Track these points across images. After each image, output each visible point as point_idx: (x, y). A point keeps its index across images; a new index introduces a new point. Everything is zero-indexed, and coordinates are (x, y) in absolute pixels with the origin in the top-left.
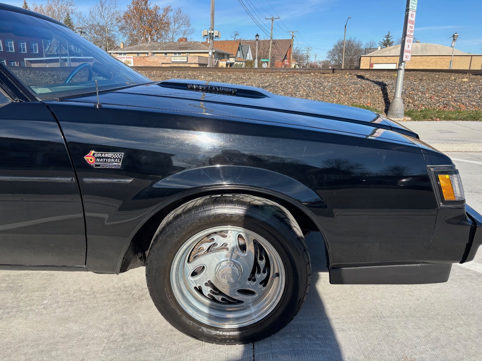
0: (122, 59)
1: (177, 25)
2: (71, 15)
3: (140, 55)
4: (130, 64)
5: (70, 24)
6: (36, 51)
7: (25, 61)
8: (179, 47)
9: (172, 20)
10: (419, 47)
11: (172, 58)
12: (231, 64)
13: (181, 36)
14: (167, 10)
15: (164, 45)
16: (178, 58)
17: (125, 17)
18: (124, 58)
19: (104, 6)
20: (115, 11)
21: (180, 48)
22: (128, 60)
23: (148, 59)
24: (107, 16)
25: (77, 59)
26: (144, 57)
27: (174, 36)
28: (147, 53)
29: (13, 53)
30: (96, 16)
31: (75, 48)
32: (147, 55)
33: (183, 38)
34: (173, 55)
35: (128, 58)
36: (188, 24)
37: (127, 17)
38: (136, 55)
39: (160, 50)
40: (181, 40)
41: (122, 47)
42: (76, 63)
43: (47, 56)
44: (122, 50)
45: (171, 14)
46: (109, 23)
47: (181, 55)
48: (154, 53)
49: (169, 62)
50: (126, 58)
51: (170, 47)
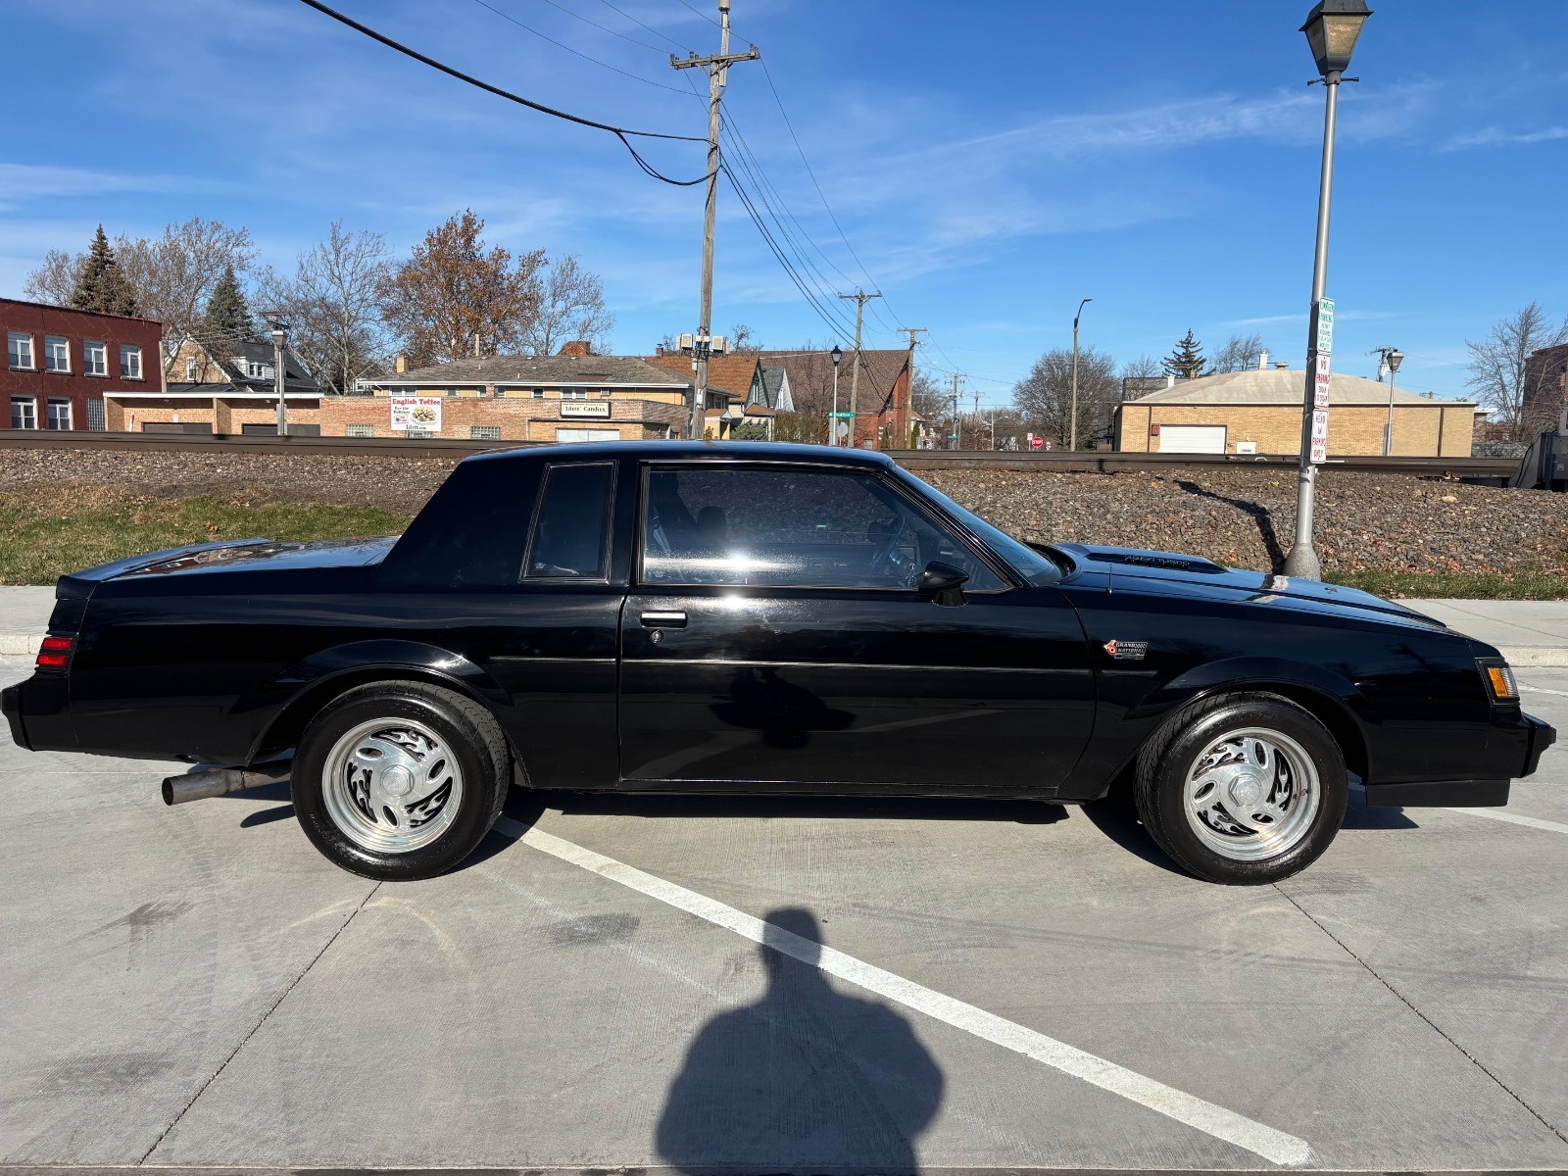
0: (406, 406)
1: (560, 306)
2: (237, 274)
3: (459, 394)
4: (431, 419)
5: (235, 301)
6: (135, 373)
7: (105, 399)
8: (580, 371)
9: (546, 290)
10: (1285, 380)
11: (564, 407)
12: (735, 424)
13: (573, 336)
14: (532, 261)
15: (533, 365)
16: (581, 406)
17: (401, 283)
18: (414, 402)
19: (342, 250)
20: (376, 264)
21: (583, 376)
22: (426, 407)
23: (488, 407)
24: (349, 279)
25: (268, 402)
26: (475, 402)
27: (551, 336)
28: (482, 389)
29: (68, 374)
30: (318, 278)
31: (252, 367)
32: (478, 394)
33: (579, 342)
34: (561, 395)
35: (425, 402)
36: (593, 300)
37: (410, 278)
38: (445, 393)
39: (519, 380)
40: (571, 348)
41: (401, 369)
42: (265, 410)
43: (171, 387)
44: (402, 377)
45: (543, 274)
46: (356, 297)
47: (586, 395)
48: (502, 389)
49: (553, 417)
50: (418, 402)
51: (551, 372)
